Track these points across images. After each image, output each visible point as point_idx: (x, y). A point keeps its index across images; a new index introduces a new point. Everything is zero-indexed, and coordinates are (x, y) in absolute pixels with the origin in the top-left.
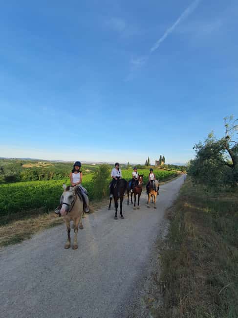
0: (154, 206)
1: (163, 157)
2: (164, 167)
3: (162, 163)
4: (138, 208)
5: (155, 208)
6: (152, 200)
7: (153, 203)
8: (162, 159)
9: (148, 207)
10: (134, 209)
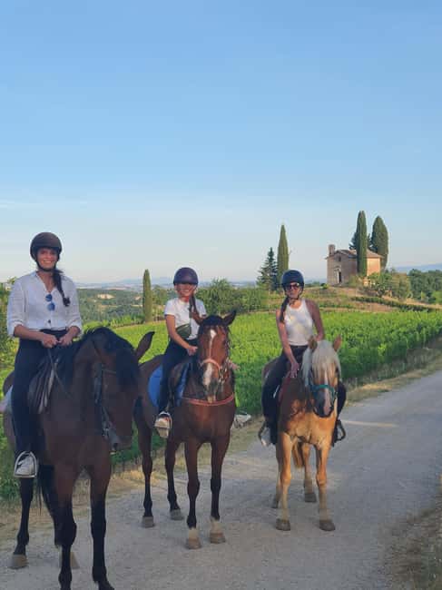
0: (318, 516)
1: (378, 222)
2: (385, 288)
3: (373, 263)
4: (215, 539)
5: (326, 526)
6: (307, 483)
7: (310, 497)
8: (371, 240)
9: (283, 525)
10: (190, 545)
